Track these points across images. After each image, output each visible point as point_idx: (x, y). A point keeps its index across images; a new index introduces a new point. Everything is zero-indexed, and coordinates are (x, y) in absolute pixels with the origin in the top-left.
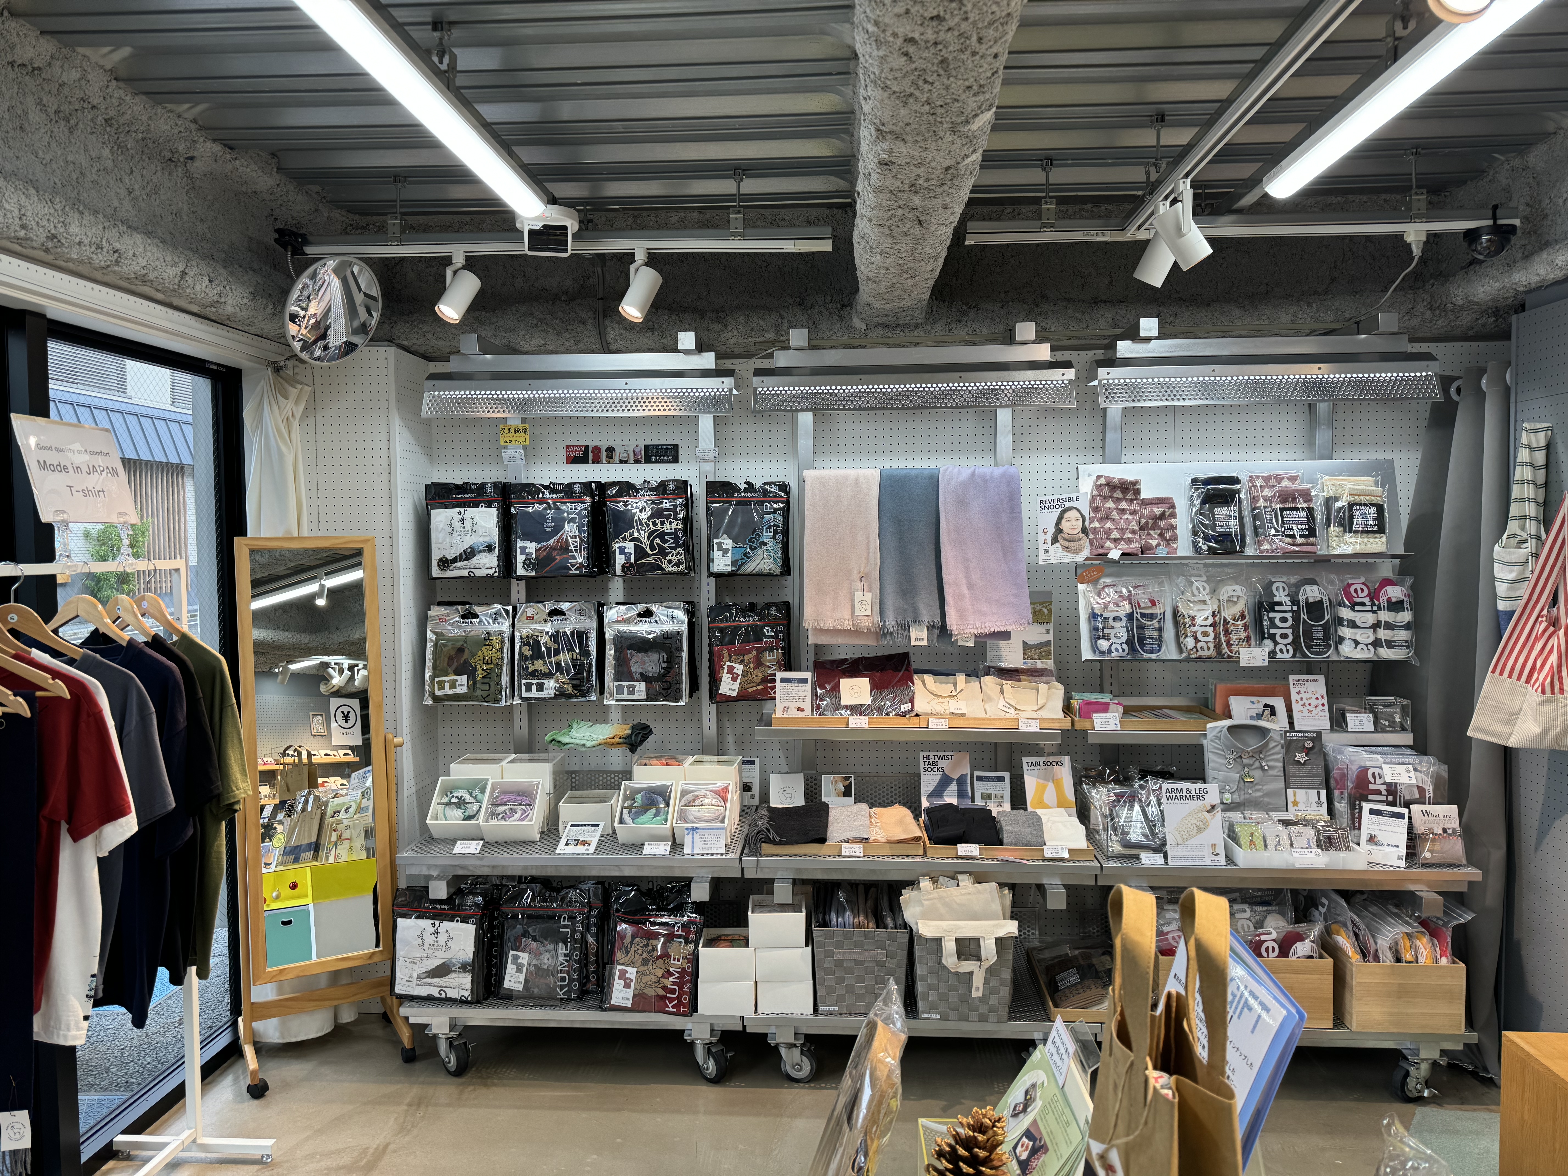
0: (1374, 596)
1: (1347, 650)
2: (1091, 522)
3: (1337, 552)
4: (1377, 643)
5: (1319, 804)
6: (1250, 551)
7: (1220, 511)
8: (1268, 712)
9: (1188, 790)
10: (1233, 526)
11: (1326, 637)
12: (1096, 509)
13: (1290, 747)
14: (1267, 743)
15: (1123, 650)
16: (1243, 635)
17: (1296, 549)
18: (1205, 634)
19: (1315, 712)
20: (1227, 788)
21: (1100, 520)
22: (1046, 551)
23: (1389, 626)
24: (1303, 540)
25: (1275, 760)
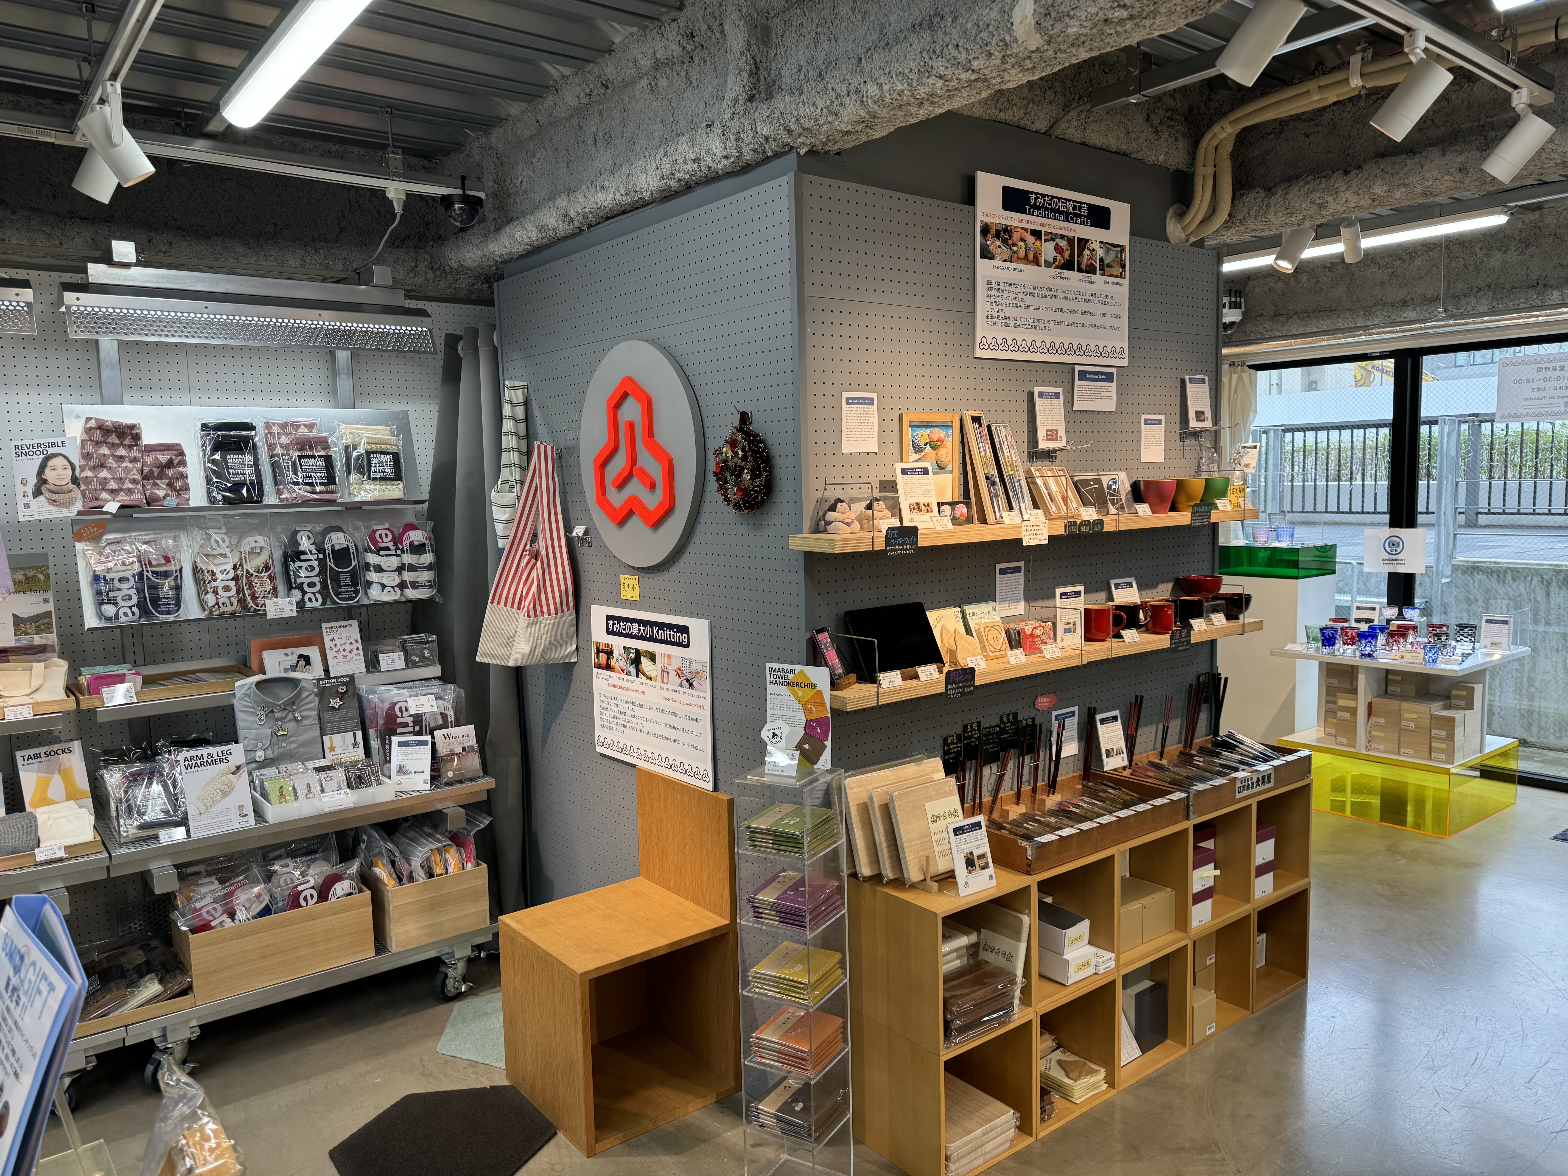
0: (397, 540)
1: (376, 594)
2: (82, 470)
3: (357, 499)
4: (402, 585)
5: (356, 745)
6: (270, 498)
7: (233, 459)
8: (302, 663)
9: (209, 754)
10: (249, 474)
11: (355, 583)
12: (87, 456)
13: (323, 694)
14: (299, 694)
15: (133, 614)
16: (268, 586)
17: (316, 497)
18: (227, 589)
19: (349, 656)
20: (260, 745)
21: (93, 468)
22: (27, 506)
23: (412, 568)
24: (322, 488)
25: (310, 708)
